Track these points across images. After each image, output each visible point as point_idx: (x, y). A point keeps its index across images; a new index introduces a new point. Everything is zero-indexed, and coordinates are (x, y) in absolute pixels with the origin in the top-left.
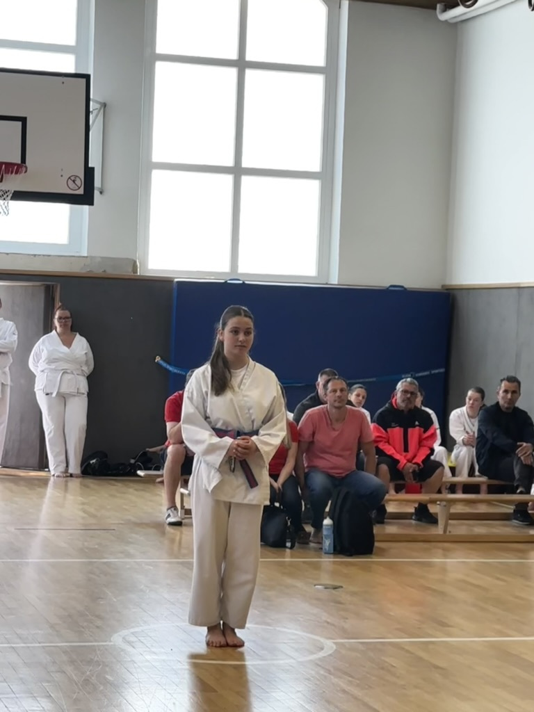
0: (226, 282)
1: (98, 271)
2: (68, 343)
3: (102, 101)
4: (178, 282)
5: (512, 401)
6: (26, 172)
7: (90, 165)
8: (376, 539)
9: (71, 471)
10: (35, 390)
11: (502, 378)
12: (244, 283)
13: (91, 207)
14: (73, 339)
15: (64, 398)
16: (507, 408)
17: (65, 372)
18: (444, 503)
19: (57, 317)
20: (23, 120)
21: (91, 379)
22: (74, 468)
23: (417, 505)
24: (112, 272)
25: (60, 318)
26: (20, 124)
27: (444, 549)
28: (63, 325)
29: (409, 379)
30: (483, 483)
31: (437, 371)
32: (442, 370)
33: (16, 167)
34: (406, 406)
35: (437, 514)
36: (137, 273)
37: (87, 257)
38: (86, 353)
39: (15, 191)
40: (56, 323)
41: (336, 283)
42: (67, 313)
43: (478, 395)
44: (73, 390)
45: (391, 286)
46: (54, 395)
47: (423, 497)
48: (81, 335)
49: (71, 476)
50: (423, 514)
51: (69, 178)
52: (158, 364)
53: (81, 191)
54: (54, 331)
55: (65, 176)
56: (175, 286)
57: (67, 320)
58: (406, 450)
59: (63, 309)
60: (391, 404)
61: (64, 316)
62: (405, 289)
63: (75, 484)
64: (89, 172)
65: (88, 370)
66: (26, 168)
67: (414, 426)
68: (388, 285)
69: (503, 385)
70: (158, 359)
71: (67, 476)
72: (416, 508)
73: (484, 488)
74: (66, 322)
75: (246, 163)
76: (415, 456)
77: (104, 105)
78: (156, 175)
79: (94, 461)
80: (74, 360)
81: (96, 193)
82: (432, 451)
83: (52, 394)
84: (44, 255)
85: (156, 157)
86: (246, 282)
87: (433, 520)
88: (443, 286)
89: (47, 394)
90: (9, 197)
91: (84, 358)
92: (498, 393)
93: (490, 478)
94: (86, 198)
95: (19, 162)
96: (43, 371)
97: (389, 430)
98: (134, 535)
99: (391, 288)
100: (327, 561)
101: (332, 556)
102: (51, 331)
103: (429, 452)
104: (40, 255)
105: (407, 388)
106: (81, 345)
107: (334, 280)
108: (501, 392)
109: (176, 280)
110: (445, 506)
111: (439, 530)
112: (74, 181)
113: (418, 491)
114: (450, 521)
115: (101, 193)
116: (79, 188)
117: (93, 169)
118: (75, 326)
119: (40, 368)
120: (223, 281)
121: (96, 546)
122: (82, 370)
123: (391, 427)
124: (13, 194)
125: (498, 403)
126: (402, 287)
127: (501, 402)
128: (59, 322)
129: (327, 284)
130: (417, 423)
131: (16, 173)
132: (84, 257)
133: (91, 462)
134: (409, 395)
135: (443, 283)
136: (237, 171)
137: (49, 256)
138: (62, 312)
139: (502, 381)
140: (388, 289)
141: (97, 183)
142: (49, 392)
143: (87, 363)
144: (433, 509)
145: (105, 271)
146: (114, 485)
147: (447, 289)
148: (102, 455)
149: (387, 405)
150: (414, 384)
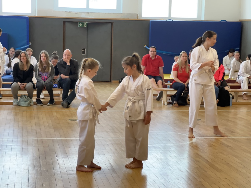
0: (167, 20)
1: (126, 18)
24: (130, 18)
32: (239, 48)
36: (138, 18)
56: (150, 22)
62: (226, 21)
68: (221, 20)
70: (145, 46)
86: (174, 21)
88: (239, 20)
107: (203, 19)
110: (237, 93)
129: (200, 20)
132: (121, 13)
137: (110, 13)
147: (241, 21)
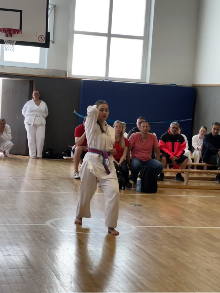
0: (103, 81)
1: (51, 75)
2: (38, 104)
3: (54, 5)
4: (84, 80)
5: (217, 133)
6: (21, 33)
7: (48, 31)
8: (158, 186)
9: (38, 156)
10: (24, 123)
11: (213, 123)
12: (110, 81)
13: (49, 48)
14: (40, 103)
15: (36, 126)
16: (215, 136)
17: (36, 116)
18: (187, 173)
19: (34, 93)
20: (21, 12)
21: (47, 119)
22: (39, 155)
23: (177, 174)
24: (57, 75)
25: (35, 94)
26: (19, 13)
27: (186, 192)
28: (36, 97)
29: (175, 123)
30: (205, 165)
31: (188, 120)
32: (191, 119)
33: (17, 31)
34: (174, 133)
35: (184, 177)
36: (67, 76)
37: (46, 69)
38: (45, 109)
39: (17, 41)
40: (33, 96)
41: (148, 82)
42: (38, 92)
43: (205, 129)
44: (39, 123)
45: (171, 84)
46: (32, 125)
47: (179, 170)
48: (43, 101)
49: (38, 158)
50: (179, 177)
51: (40, 36)
52: (74, 113)
53: (44, 42)
54: (32, 99)
55: (38, 35)
56: (82, 81)
57: (38, 95)
58: (173, 151)
59: (36, 90)
60: (168, 132)
61: (36, 93)
62: (177, 86)
63: (39, 162)
64: (48, 34)
65: (46, 115)
66: (22, 31)
67: (177, 141)
68: (170, 84)
69: (213, 126)
70: (74, 112)
71: (36, 158)
72: (176, 175)
73: (205, 167)
74: (37, 96)
75: (113, 32)
76: (176, 154)
77: (55, 6)
78: (76, 36)
79: (47, 152)
80: (40, 111)
81: (51, 43)
82: (184, 152)
83: (31, 124)
84: (29, 68)
85: (76, 29)
86: (111, 81)
87: (182, 180)
88: (192, 85)
89: (29, 125)
90: (15, 43)
91: (45, 111)
92: (211, 129)
93: (207, 163)
94: (46, 45)
95: (19, 29)
96: (27, 115)
97: (166, 143)
98: (60, 183)
99: (171, 85)
100: (138, 195)
101: (140, 193)
102: (31, 99)
103: (182, 152)
104: (27, 68)
105: (175, 126)
106: (43, 105)
107: (148, 81)
108: (212, 129)
109: (83, 79)
110: (187, 174)
111: (185, 184)
112: (41, 38)
113: (178, 168)
114: (189, 180)
115: (53, 43)
116: (43, 40)
117: (49, 33)
118: (41, 98)
119: (26, 114)
120: (102, 80)
121: (45, 186)
122: (44, 115)
123: (167, 142)
124: (16, 42)
125: (211, 133)
126: (175, 85)
127: (212, 133)
128: (34, 96)
129: (145, 83)
130: (178, 140)
131: (18, 33)
132: (45, 69)
133: (46, 153)
134: (175, 129)
135: (192, 84)
136: (109, 35)
137: (31, 68)
138: (36, 91)
139: (213, 124)
140: (169, 85)
141: (51, 38)
142: (30, 123)
143: (45, 112)
144: (183, 175)
145: (54, 75)
146: (55, 162)
147: (194, 86)
148: (50, 150)
149: (166, 133)
150: (177, 124)
